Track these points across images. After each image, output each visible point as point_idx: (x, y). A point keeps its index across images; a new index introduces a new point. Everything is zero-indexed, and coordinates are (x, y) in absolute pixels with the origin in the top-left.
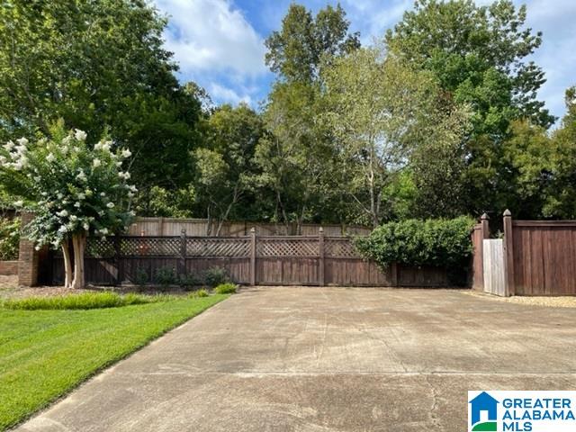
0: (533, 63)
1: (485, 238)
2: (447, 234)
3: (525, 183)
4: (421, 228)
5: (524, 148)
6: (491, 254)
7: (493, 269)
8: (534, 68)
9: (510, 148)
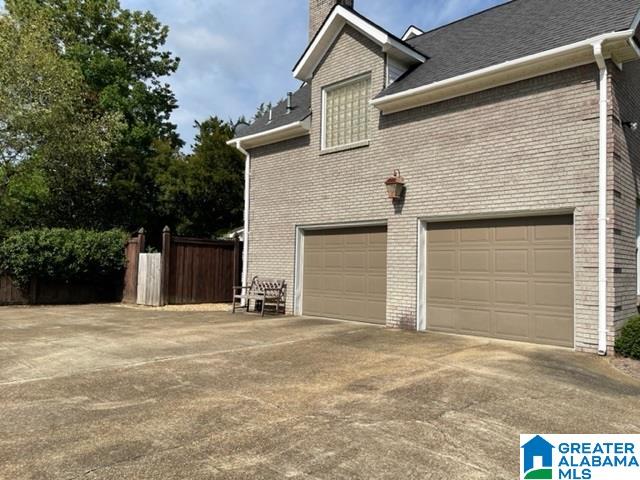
0: (168, 86)
1: (141, 252)
2: (100, 246)
3: (164, 202)
4: (71, 238)
5: (165, 167)
6: (148, 267)
7: (148, 282)
8: (169, 92)
9: (152, 165)
